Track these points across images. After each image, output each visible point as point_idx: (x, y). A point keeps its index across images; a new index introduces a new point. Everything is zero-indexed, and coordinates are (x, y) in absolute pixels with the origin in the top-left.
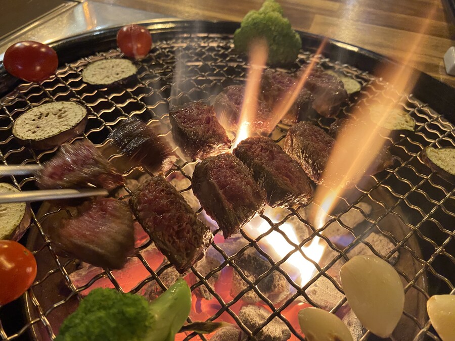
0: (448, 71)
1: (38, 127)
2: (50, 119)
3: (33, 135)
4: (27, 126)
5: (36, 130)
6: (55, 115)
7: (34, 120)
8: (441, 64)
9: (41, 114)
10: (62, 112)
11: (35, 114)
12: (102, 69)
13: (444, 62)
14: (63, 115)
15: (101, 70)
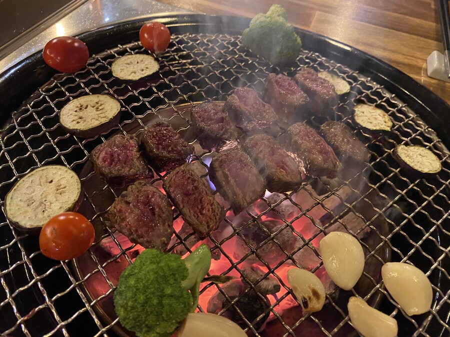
0: (429, 73)
1: (80, 118)
2: (90, 111)
3: (78, 125)
4: (72, 116)
5: (79, 120)
6: (93, 107)
7: (76, 111)
8: (424, 66)
9: (81, 106)
10: (99, 105)
11: (77, 106)
12: (128, 64)
13: (427, 63)
14: (101, 108)
15: (128, 66)
